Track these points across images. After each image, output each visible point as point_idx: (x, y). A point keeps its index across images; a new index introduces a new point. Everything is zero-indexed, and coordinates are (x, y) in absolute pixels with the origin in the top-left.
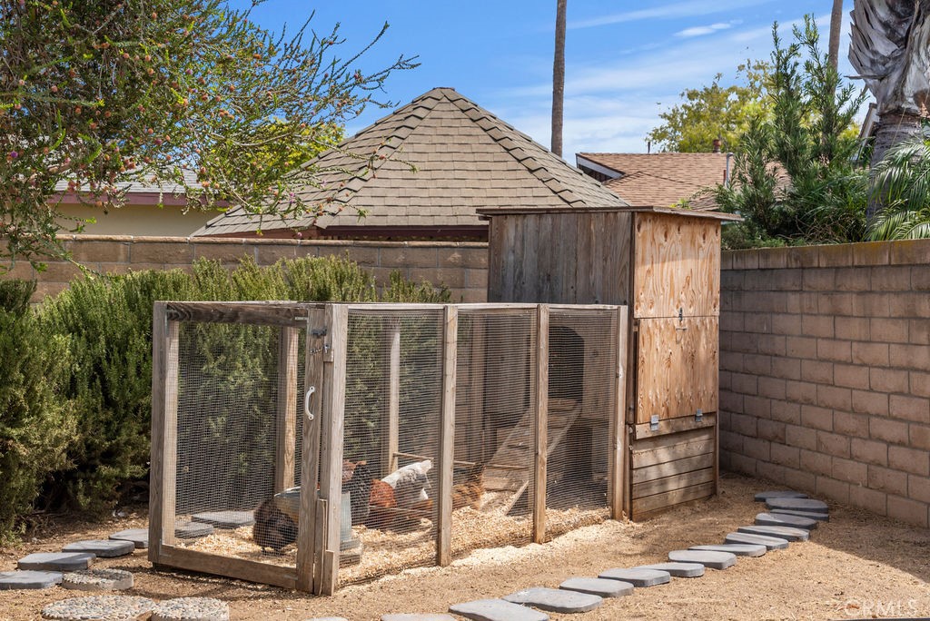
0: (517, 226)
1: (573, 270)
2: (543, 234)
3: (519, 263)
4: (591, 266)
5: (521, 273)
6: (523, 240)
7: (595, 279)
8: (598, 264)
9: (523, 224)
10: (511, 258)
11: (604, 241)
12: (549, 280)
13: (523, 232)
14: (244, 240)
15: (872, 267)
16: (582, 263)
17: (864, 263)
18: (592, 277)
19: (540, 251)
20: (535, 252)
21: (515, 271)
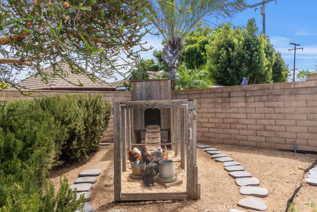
0: (140, 84)
1: (156, 94)
2: (147, 86)
3: (141, 93)
4: (161, 93)
5: (142, 95)
6: (142, 87)
7: (162, 96)
8: (163, 93)
9: (141, 84)
10: (139, 92)
11: (164, 87)
12: (150, 97)
13: (142, 85)
14: (41, 90)
15: (201, 93)
16: (159, 92)
17: (198, 93)
18: (161, 96)
19: (147, 90)
20: (146, 90)
21: (140, 95)
